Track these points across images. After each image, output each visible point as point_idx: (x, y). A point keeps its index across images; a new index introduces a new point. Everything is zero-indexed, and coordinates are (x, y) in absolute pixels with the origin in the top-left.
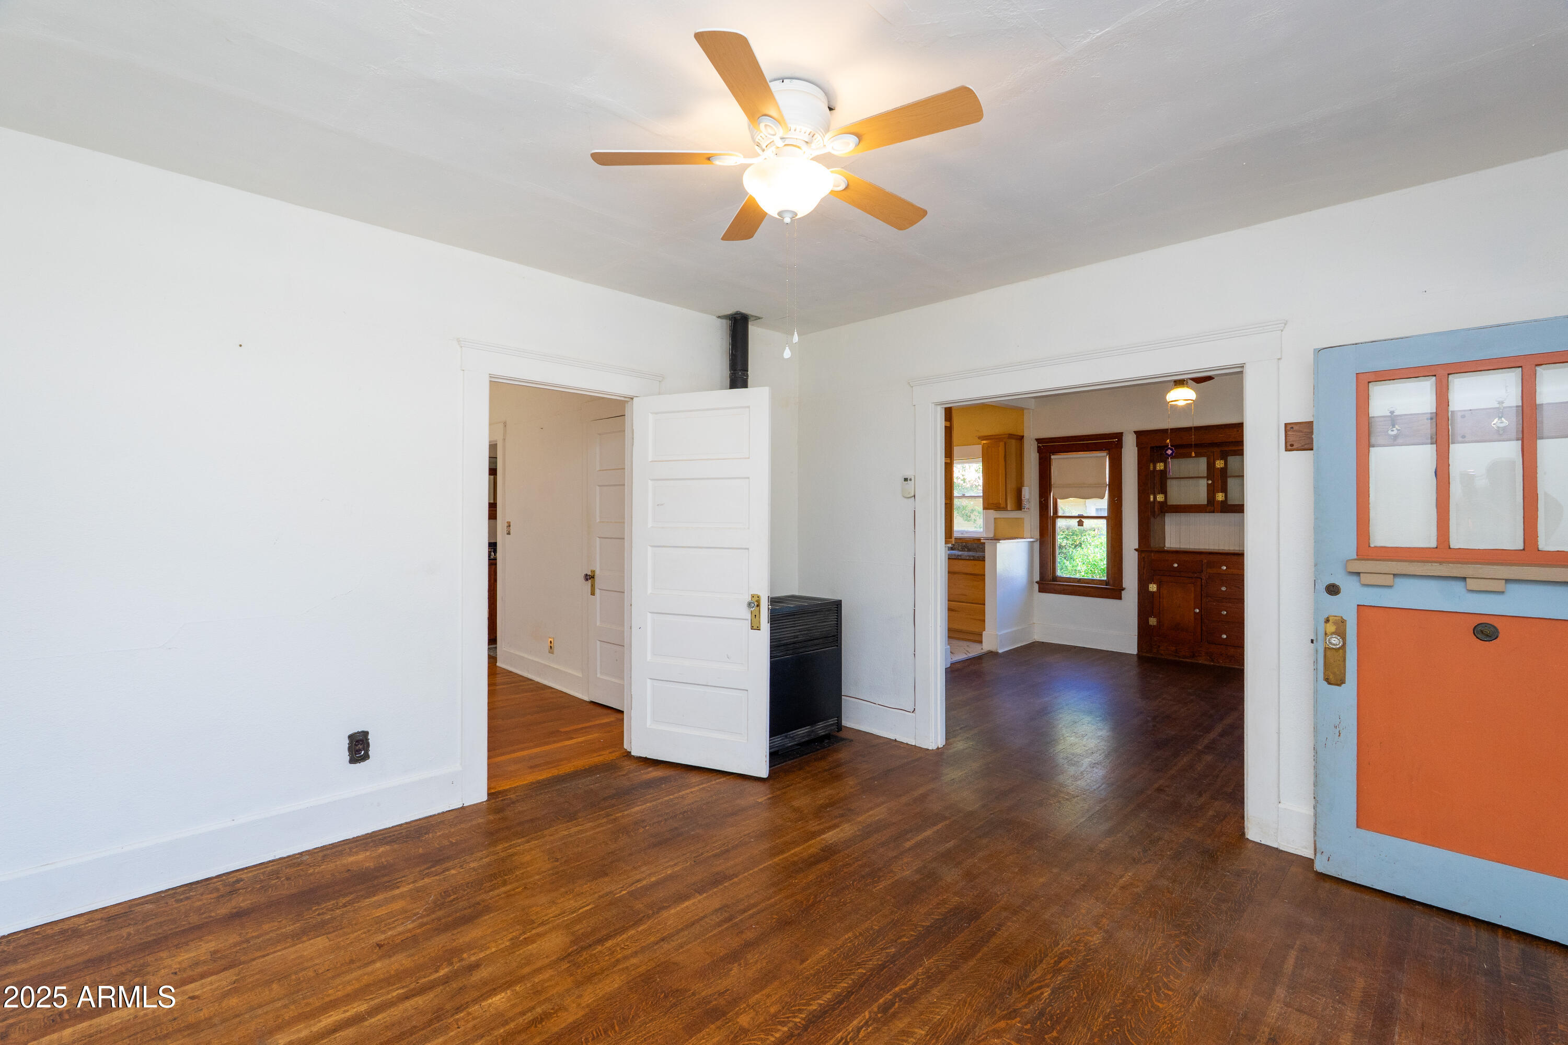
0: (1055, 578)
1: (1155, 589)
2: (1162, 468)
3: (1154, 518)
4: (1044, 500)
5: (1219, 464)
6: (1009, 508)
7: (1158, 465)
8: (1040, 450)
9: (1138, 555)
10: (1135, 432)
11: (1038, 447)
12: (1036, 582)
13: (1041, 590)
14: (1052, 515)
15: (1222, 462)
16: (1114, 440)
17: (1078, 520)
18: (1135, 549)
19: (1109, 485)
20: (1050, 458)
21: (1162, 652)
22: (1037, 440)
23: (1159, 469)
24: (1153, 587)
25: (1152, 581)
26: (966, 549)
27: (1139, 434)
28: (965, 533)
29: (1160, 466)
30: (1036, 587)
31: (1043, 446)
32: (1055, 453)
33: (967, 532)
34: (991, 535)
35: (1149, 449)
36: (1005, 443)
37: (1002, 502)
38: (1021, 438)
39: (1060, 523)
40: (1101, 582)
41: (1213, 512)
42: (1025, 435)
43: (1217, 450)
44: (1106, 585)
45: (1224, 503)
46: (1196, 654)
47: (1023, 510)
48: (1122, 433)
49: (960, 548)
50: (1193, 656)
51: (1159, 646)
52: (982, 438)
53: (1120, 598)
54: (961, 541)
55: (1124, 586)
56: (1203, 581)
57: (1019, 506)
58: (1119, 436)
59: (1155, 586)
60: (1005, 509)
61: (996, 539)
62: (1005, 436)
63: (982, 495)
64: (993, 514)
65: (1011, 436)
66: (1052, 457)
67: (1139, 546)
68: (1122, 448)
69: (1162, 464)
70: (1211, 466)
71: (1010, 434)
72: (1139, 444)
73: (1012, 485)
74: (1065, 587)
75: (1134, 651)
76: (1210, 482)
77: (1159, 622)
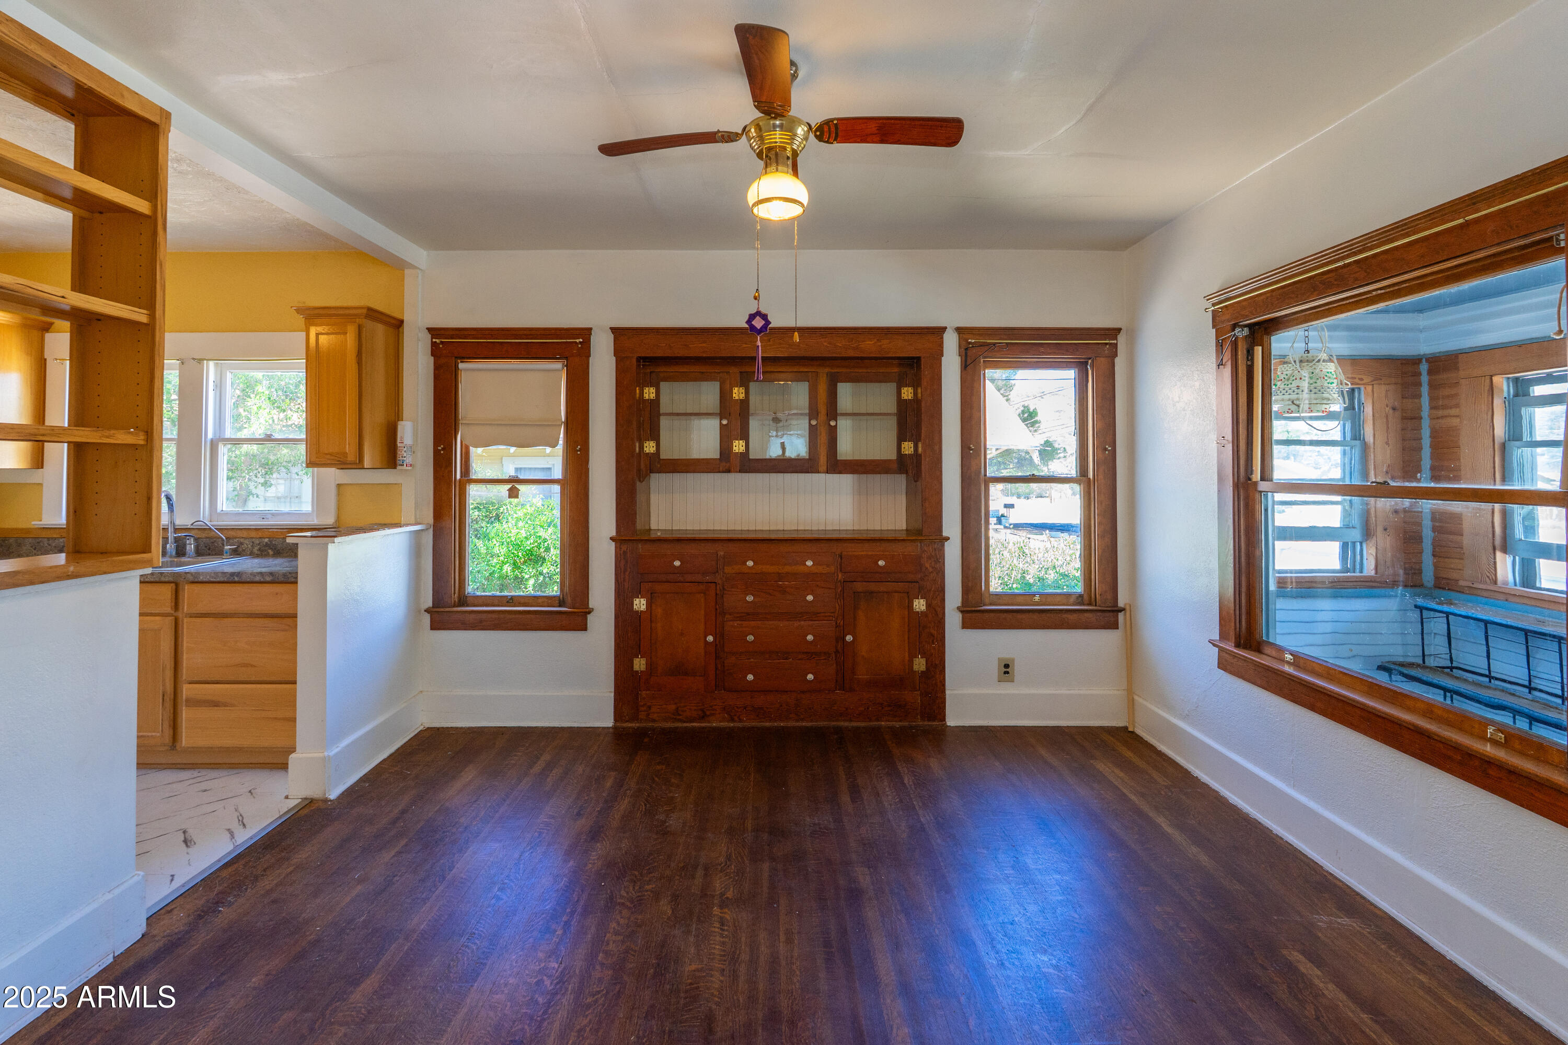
0: (463, 600)
1: (643, 608)
2: (653, 396)
3: (640, 481)
4: (443, 449)
5: (738, 393)
6: (367, 463)
7: (646, 390)
8: (435, 350)
9: (616, 547)
10: (613, 330)
11: (433, 344)
12: (425, 611)
13: (434, 627)
14: (458, 477)
15: (742, 390)
16: (578, 341)
17: (509, 486)
18: (611, 539)
19: (567, 423)
20: (457, 368)
21: (655, 716)
22: (429, 330)
23: (647, 398)
24: (640, 604)
25: (638, 593)
26: (271, 552)
27: (618, 333)
28: (269, 516)
29: (649, 393)
30: (427, 618)
31: (442, 343)
32: (464, 358)
33: (274, 514)
34: (330, 520)
35: (634, 361)
36: (360, 328)
37: (350, 450)
38: (397, 325)
39: (475, 493)
40: (550, 600)
41: (729, 471)
42: (405, 319)
43: (734, 370)
44: (560, 606)
45: (745, 455)
46: (708, 713)
47: (399, 468)
48: (591, 329)
49: (255, 550)
50: (703, 717)
51: (650, 707)
52: (312, 315)
53: (584, 628)
54: (260, 534)
55: (590, 606)
56: (718, 588)
57: (391, 458)
58: (586, 333)
59: (643, 601)
60: (358, 464)
61: (337, 530)
62: (359, 311)
63: (304, 436)
64: (332, 475)
65: (373, 314)
66: (461, 366)
67: (617, 532)
68: (589, 356)
69: (653, 390)
70: (725, 396)
71: (370, 309)
72: (619, 353)
73: (375, 417)
74: (484, 616)
75: (608, 721)
76: (725, 422)
77: (650, 665)
